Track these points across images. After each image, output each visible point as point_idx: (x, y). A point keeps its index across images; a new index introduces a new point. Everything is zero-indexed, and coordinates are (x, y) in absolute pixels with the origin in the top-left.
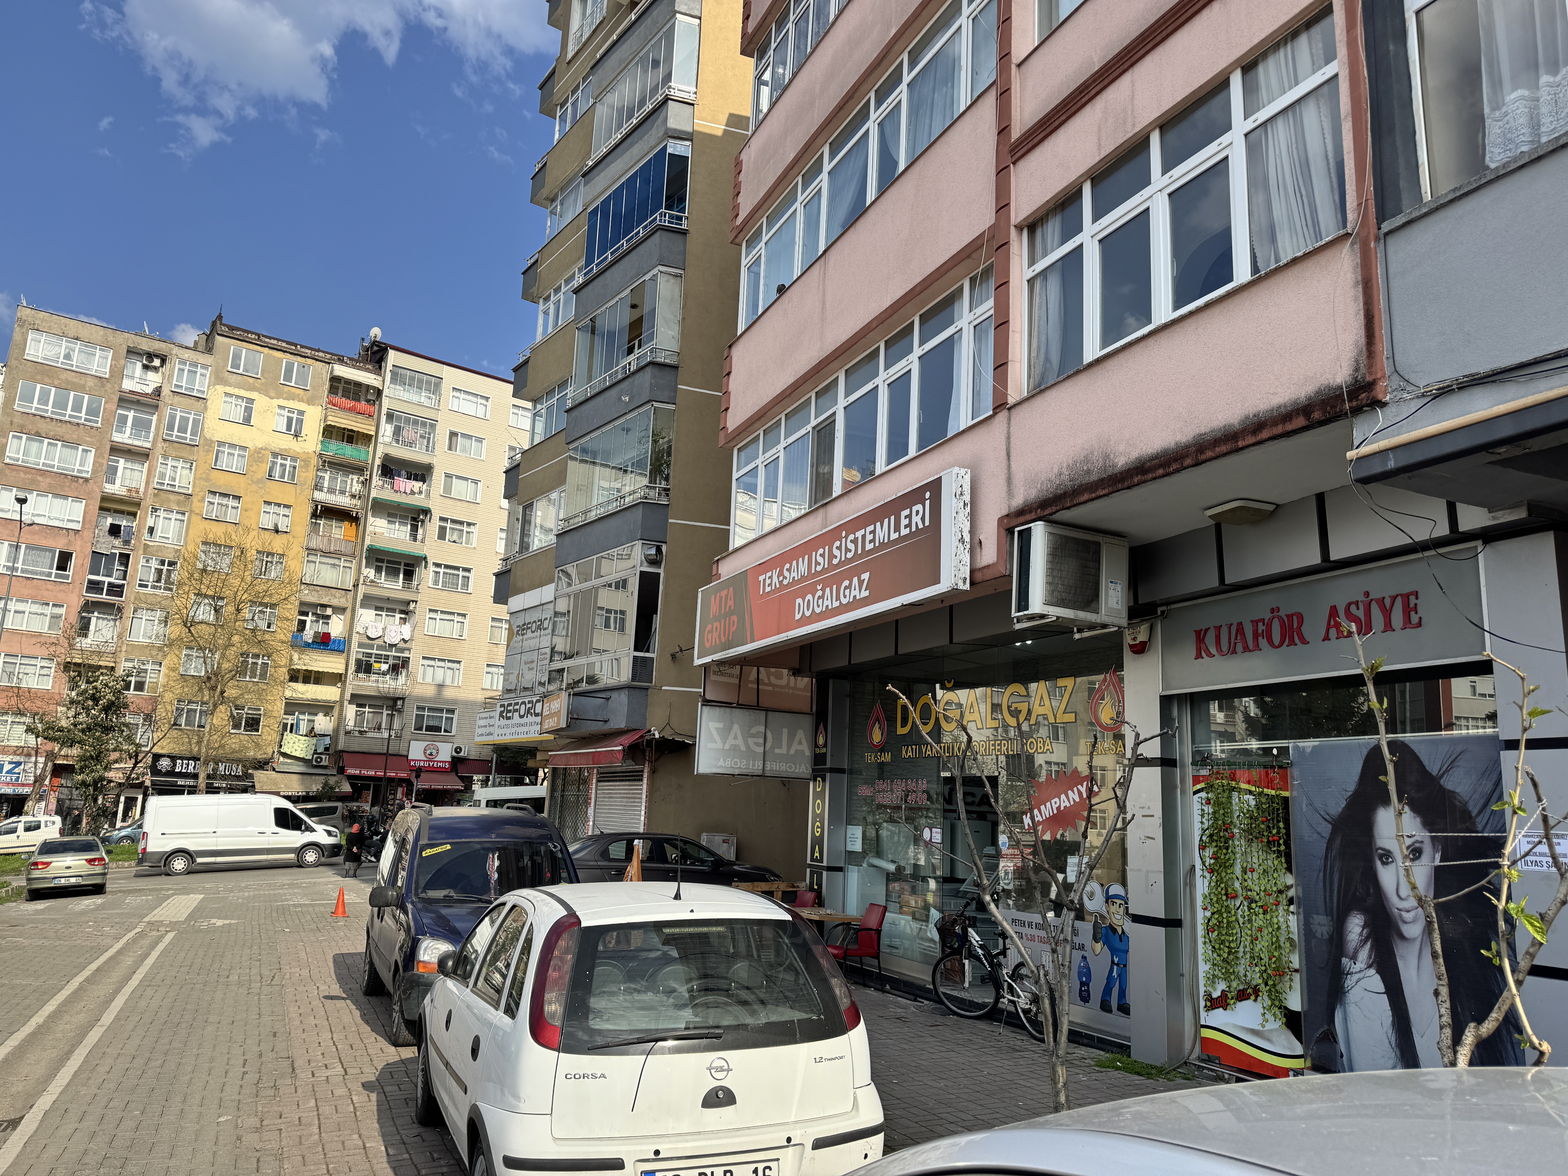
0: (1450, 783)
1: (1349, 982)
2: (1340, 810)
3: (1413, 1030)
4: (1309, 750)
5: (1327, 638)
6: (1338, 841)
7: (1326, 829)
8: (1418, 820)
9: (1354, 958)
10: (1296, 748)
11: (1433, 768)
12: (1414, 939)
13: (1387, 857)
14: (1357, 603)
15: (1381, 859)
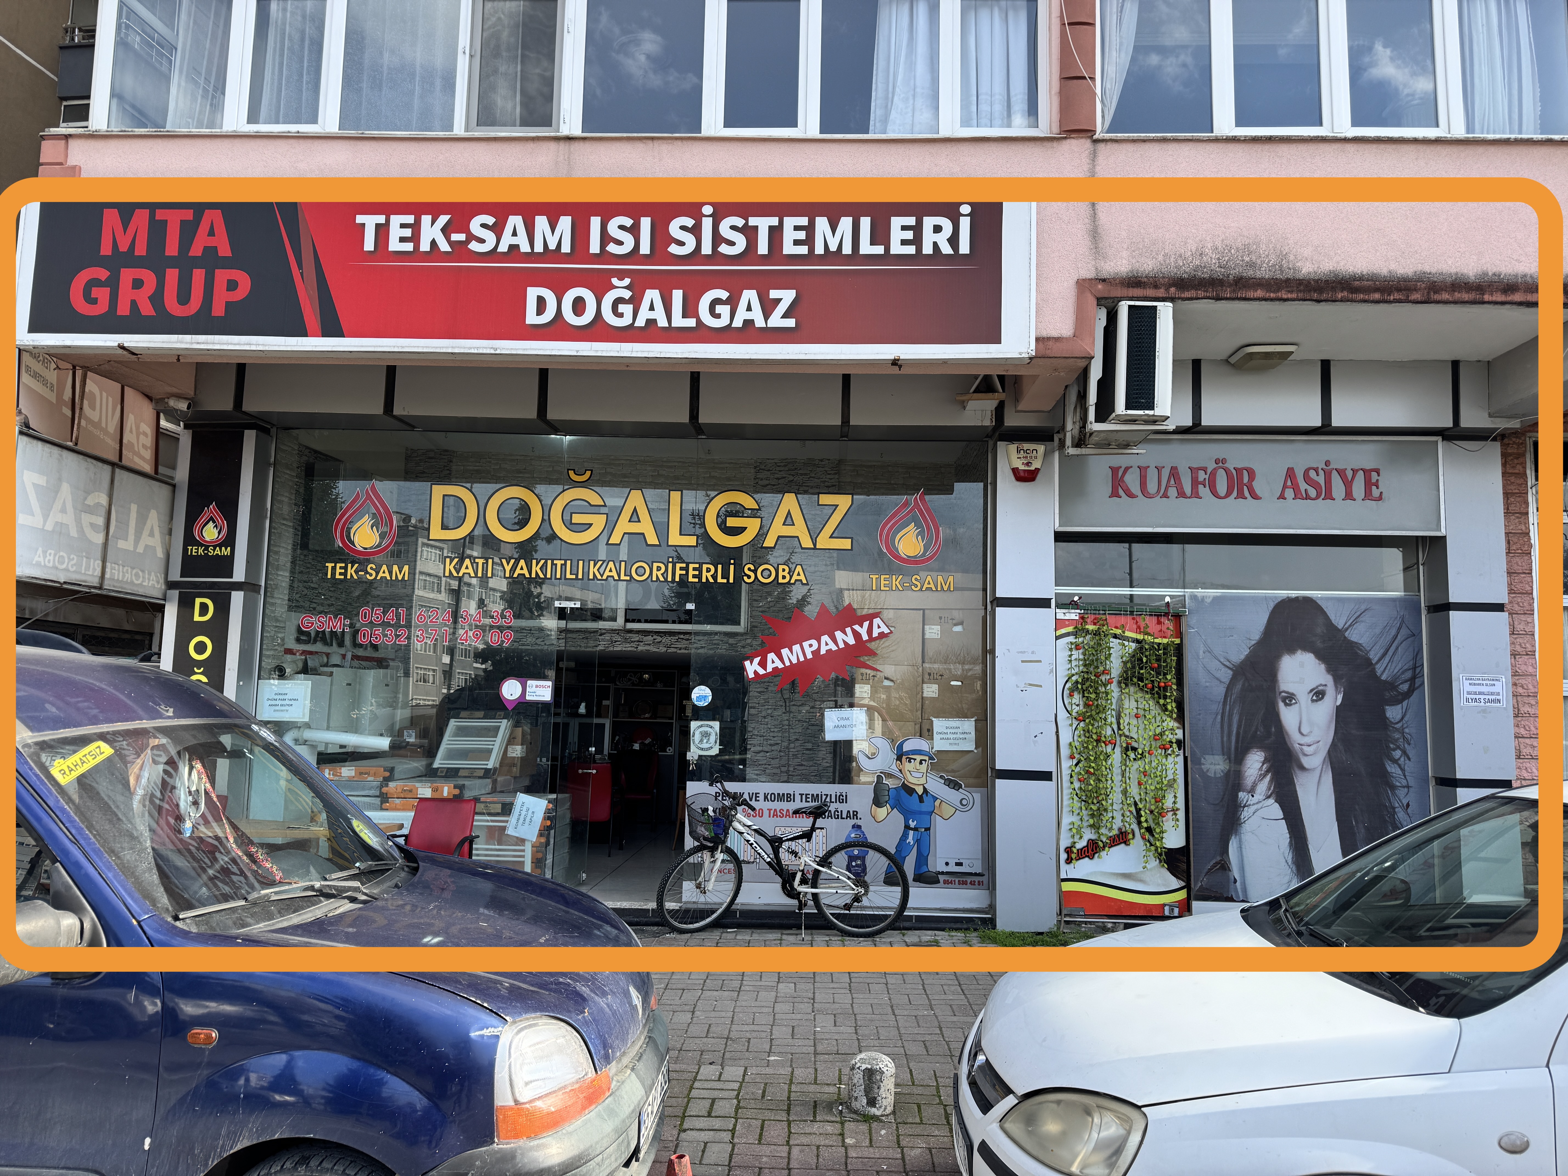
0: (1354, 635)
1: (1245, 814)
2: (1242, 657)
3: (1310, 847)
4: (1209, 600)
5: (1282, 497)
6: (1238, 687)
7: (1226, 675)
8: (1323, 666)
9: (1252, 791)
10: (1194, 597)
11: (1339, 621)
12: (1314, 769)
13: (1289, 699)
14: (1316, 470)
15: (1284, 701)
